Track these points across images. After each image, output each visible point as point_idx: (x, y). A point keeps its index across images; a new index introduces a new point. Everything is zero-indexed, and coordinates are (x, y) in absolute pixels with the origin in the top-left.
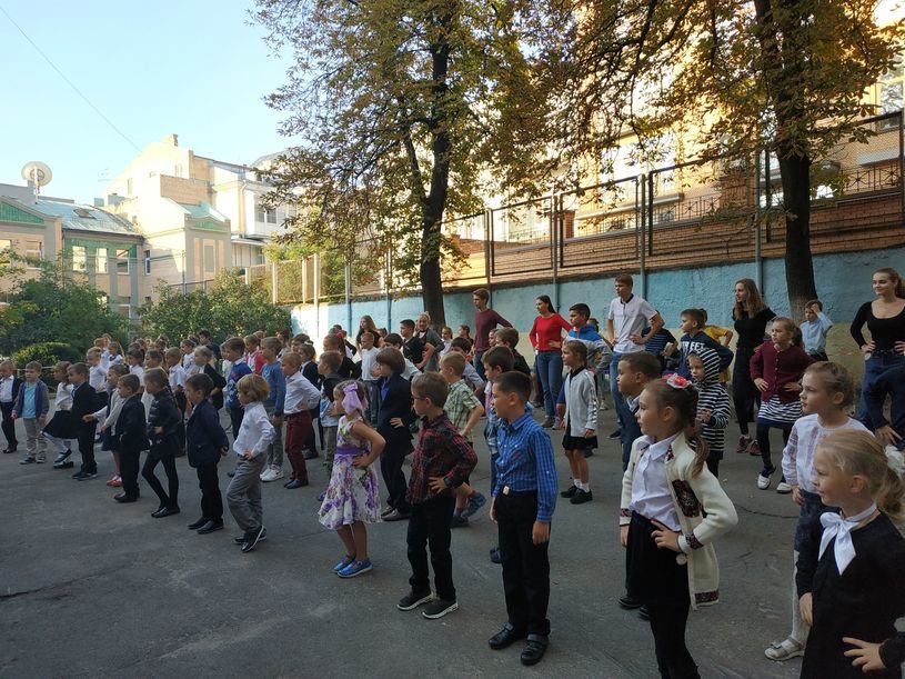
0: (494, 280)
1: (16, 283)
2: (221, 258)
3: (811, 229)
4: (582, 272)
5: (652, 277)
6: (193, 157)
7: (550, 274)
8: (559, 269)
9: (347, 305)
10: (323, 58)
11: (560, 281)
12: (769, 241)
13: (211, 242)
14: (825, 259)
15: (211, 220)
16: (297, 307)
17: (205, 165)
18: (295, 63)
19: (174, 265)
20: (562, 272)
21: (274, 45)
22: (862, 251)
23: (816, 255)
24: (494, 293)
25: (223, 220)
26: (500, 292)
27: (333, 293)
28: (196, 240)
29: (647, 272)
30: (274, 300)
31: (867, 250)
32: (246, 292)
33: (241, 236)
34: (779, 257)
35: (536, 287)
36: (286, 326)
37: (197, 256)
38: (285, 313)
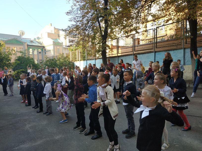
1: (16, 57)
5: (157, 53)
6: (55, 28)
7: (132, 53)
8: (134, 51)
9: (86, 61)
10: (79, 3)
12: (186, 44)
14: (201, 48)
17: (58, 30)
18: (73, 4)
23: (198, 47)
25: (61, 42)
26: (120, 57)
29: (155, 52)
30: (71, 60)
32: (65, 58)
33: (66, 46)
35: (129, 56)
36: (73, 66)
38: (73, 63)
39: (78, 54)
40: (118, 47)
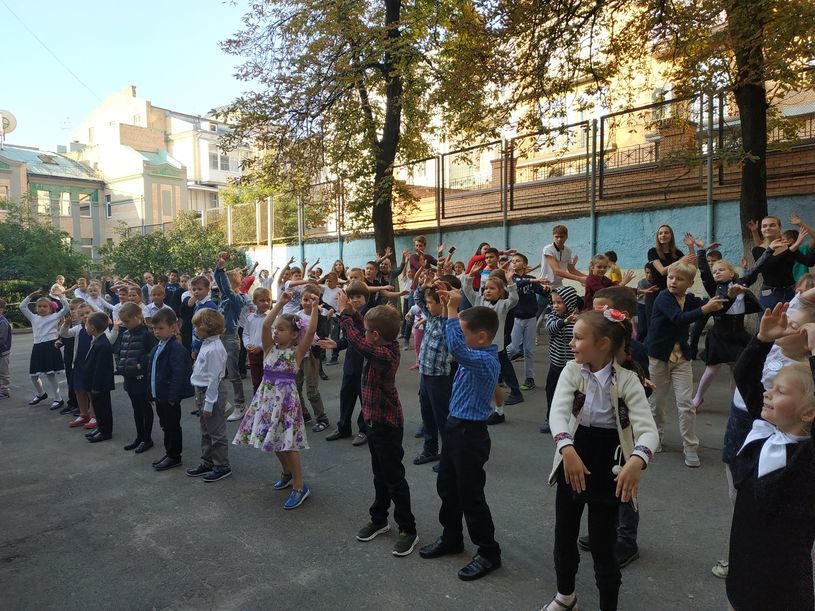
0: (445, 223)
3: (768, 172)
4: (532, 215)
5: (602, 220)
6: (150, 107)
7: (500, 216)
8: (509, 213)
9: (299, 247)
10: (278, 6)
11: (510, 223)
12: (721, 186)
13: (168, 188)
15: (168, 167)
16: (251, 248)
17: (162, 115)
19: (135, 208)
20: (512, 215)
23: (770, 198)
24: (444, 236)
25: (179, 167)
26: (450, 234)
27: (288, 236)
28: (154, 186)
29: (597, 215)
30: (230, 241)
32: (201, 235)
33: (196, 183)
34: (733, 201)
37: (155, 201)
38: (240, 254)
39: (264, 218)
40: (441, 193)
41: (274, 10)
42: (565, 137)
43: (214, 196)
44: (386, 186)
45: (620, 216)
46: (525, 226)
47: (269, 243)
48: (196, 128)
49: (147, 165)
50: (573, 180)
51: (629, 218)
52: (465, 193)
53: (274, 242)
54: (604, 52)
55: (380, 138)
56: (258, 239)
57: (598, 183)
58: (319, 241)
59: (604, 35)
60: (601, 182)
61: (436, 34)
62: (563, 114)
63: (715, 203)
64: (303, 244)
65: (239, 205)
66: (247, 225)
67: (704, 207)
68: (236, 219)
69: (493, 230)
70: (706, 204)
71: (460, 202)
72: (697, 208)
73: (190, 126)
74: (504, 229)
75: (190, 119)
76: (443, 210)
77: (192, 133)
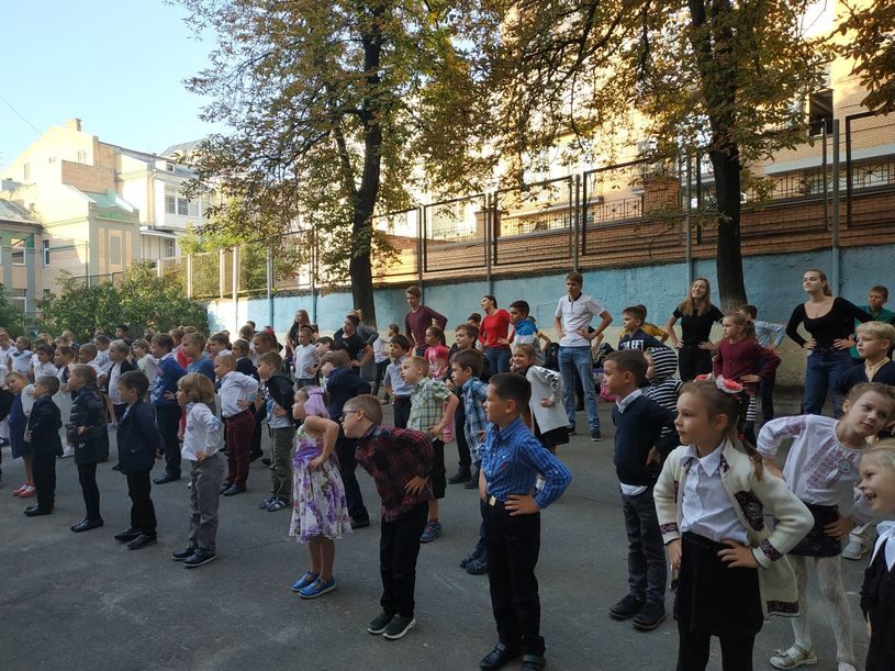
0: (427, 277)
2: (129, 250)
3: (742, 231)
4: (516, 270)
6: (97, 143)
7: (483, 272)
8: (493, 267)
9: (268, 300)
10: (248, 44)
11: (494, 278)
12: (699, 243)
13: (117, 233)
14: (753, 261)
15: (118, 210)
16: (213, 302)
17: (111, 152)
18: (218, 47)
19: (77, 256)
20: (496, 270)
21: (196, 27)
22: (787, 254)
23: (745, 257)
24: (427, 290)
25: (131, 210)
26: (432, 288)
27: (253, 287)
28: (101, 230)
30: (189, 293)
31: (792, 253)
32: (158, 286)
33: (150, 228)
34: (710, 259)
35: (469, 284)
36: (202, 321)
37: (102, 247)
38: (201, 308)
39: (228, 269)
40: (422, 245)
41: (244, 49)
42: (547, 192)
43: (171, 242)
44: (365, 237)
45: (604, 273)
46: (509, 281)
47: (234, 296)
48: (151, 168)
49: (93, 208)
50: (558, 234)
51: (612, 275)
52: (448, 245)
53: (240, 296)
54: (586, 107)
55: (358, 187)
56: (222, 291)
57: (581, 237)
58: (291, 294)
59: (587, 90)
60: (584, 237)
61: (418, 82)
62: (546, 169)
63: (694, 261)
64: (272, 297)
65: (200, 254)
66: (208, 276)
67: (684, 265)
68: (196, 269)
69: (476, 284)
70: (685, 262)
71: (444, 254)
72: (677, 265)
73: (144, 165)
74: (487, 284)
75: (143, 157)
76: (425, 263)
77: (146, 173)
